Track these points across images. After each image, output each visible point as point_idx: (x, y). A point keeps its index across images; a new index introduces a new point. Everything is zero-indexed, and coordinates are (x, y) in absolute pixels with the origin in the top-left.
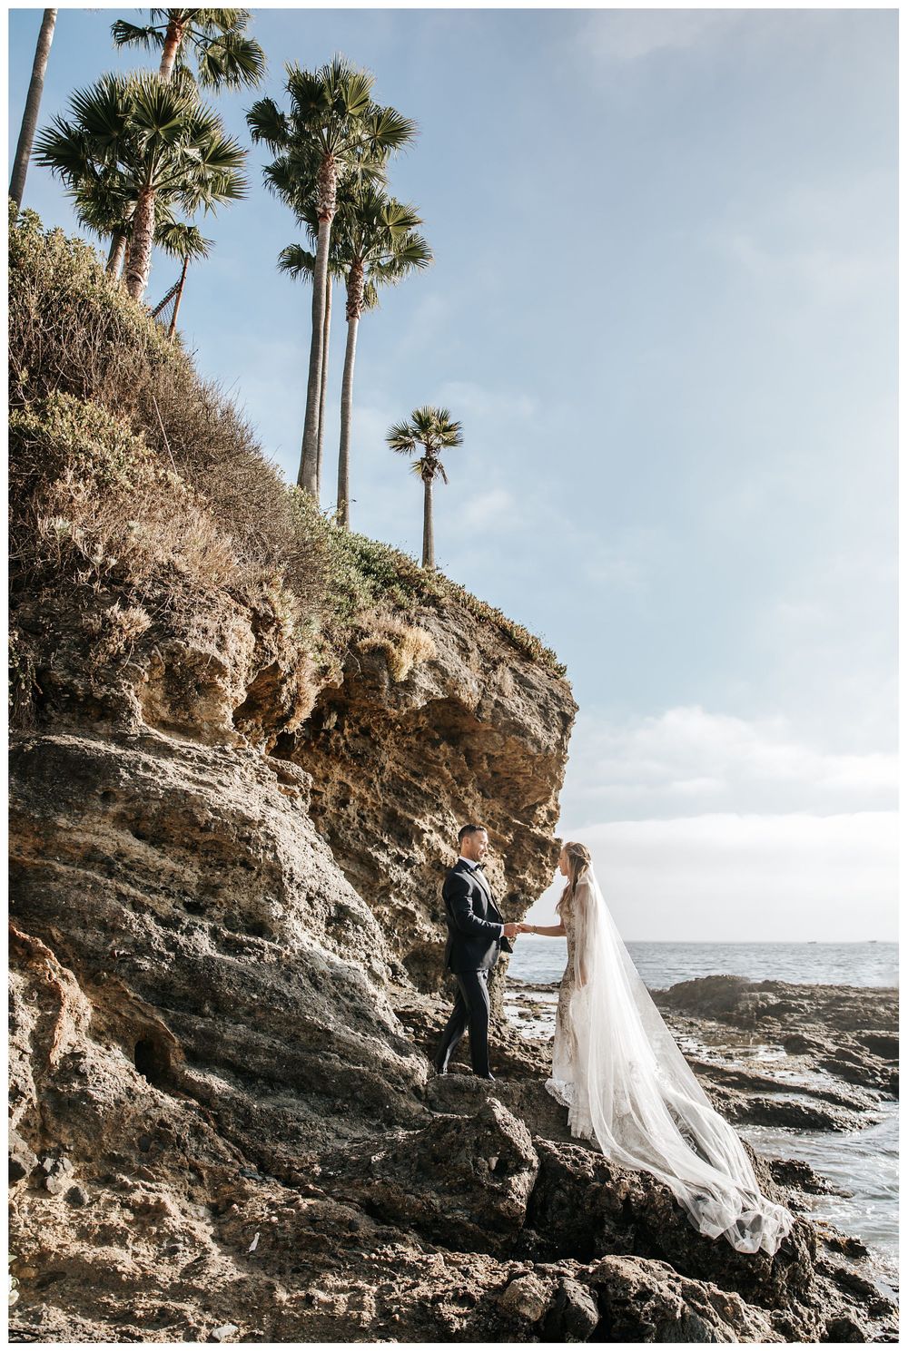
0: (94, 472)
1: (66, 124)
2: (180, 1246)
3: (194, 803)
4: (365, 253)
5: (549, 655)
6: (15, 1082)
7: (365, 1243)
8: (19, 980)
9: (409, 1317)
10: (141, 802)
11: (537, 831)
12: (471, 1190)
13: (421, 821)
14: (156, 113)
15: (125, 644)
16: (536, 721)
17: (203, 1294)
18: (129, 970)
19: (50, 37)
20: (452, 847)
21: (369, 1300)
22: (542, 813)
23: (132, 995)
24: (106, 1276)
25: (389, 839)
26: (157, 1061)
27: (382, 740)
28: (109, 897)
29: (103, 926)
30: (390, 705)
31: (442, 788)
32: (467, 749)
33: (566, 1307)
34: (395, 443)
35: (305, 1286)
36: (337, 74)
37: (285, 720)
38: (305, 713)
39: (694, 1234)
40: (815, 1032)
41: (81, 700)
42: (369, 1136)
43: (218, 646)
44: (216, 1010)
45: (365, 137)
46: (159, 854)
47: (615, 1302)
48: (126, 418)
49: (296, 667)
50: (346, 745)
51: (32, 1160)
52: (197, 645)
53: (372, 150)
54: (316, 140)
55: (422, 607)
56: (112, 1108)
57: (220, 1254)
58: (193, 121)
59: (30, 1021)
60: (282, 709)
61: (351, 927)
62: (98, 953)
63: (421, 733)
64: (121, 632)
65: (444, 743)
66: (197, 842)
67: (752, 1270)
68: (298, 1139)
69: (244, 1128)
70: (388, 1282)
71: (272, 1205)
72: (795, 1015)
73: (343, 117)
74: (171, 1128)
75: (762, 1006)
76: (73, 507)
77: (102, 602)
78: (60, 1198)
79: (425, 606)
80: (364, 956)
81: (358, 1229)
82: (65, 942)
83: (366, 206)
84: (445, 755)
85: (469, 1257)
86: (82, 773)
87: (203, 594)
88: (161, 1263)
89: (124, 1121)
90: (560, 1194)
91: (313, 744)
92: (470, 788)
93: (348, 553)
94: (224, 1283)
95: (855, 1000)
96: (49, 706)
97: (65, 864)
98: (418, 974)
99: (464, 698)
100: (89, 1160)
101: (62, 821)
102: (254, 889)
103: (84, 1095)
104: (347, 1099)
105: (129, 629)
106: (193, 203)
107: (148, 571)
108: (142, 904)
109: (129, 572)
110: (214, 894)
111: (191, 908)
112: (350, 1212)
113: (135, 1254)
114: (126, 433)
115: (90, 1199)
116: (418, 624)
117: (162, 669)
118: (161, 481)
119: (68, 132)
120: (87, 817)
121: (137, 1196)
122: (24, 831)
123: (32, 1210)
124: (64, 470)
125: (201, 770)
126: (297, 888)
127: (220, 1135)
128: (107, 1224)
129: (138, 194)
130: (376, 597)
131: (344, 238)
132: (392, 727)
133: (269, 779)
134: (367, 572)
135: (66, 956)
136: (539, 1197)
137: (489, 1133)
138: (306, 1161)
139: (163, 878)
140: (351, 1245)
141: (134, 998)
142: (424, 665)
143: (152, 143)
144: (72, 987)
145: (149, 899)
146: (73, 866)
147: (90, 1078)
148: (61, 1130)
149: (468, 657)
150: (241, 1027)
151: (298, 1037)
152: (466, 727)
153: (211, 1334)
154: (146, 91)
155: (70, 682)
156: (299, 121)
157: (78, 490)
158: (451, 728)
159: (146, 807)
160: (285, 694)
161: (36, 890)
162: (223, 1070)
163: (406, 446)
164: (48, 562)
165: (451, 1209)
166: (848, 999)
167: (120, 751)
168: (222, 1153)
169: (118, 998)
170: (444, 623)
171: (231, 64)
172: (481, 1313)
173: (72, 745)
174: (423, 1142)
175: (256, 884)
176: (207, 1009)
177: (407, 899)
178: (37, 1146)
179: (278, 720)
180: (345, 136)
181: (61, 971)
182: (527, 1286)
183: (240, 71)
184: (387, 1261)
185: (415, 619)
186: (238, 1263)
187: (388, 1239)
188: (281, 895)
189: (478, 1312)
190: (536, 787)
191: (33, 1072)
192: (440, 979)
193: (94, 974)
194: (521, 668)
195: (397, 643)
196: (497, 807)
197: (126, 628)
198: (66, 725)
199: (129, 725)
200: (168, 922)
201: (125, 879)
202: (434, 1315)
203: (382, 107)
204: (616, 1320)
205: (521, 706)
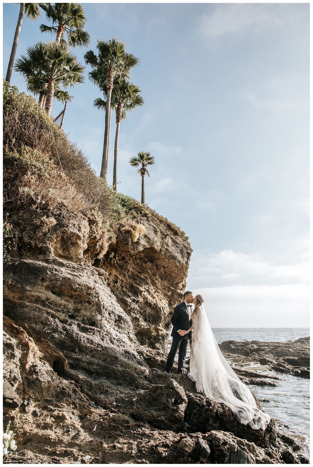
0: (37, 172)
1: (25, 58)
2: (70, 429)
3: (72, 282)
4: (122, 101)
5: (183, 233)
6: (14, 375)
7: (132, 428)
8: (15, 341)
9: (148, 452)
10: (54, 282)
11: (179, 291)
12: (166, 410)
13: (141, 288)
14: (55, 55)
15: (48, 229)
16: (179, 255)
17: (79, 445)
18: (51, 337)
19: (20, 29)
20: (151, 296)
21: (134, 446)
22: (180, 285)
23: (52, 346)
24: (46, 440)
25: (131, 294)
26: (60, 368)
27: (129, 261)
28: (44, 313)
29: (42, 323)
30: (132, 249)
31: (148, 277)
32: (156, 264)
33: (200, 447)
34: (132, 163)
35: (113, 442)
36: (114, 43)
37: (98, 254)
38: (104, 252)
39: (239, 423)
40: (270, 357)
41: (33, 248)
42: (131, 392)
43: (78, 230)
44: (80, 351)
45: (123, 63)
46: (60, 299)
47: (215, 446)
48: (47, 155)
49: (102, 237)
50: (117, 263)
51: (21, 401)
52: (72, 230)
53: (125, 68)
54: (107, 64)
55: (142, 217)
56: (46, 384)
57: (84, 432)
58: (67, 57)
59: (19, 355)
60: (97, 251)
61: (123, 323)
62: (40, 332)
63: (141, 259)
64: (47, 225)
65: (149, 262)
66: (73, 295)
67: (258, 435)
68: (108, 393)
69: (90, 390)
70: (140, 440)
71: (100, 415)
72: (263, 352)
73: (115, 57)
74: (66, 390)
75: (252, 349)
76: (30, 184)
77: (40, 215)
78: (30, 414)
79: (143, 217)
80: (127, 333)
81: (129, 423)
82: (30, 328)
83: (123, 86)
84: (149, 266)
85: (166, 432)
86: (34, 272)
87: (73, 213)
88: (64, 435)
89: (50, 388)
90: (195, 411)
91: (106, 263)
92: (157, 277)
93: (117, 199)
94: (86, 442)
95: (282, 347)
96: (23, 250)
97: (29, 302)
98: (140, 339)
99: (156, 247)
100: (39, 401)
101: (28, 288)
102: (91, 310)
103: (37, 379)
104: (123, 380)
105: (49, 224)
106: (67, 84)
107: (55, 205)
108: (55, 315)
109: (49, 205)
110: (78, 312)
111: (71, 317)
112: (126, 418)
113: (56, 433)
114: (47, 160)
115: (40, 414)
116: (141, 223)
117: (60, 237)
118: (59, 176)
119: (26, 61)
120: (36, 287)
121: (56, 413)
122: (15, 291)
123: (21, 418)
124: (27, 172)
125: (74, 271)
126: (106, 310)
127: (82, 392)
128: (46, 422)
129: (49, 81)
130: (127, 214)
131: (115, 96)
132: (132, 257)
133: (96, 274)
134: (124, 206)
135: (30, 333)
136: (188, 411)
137: (172, 391)
138: (111, 401)
139: (61, 307)
140: (127, 428)
141: (53, 347)
142: (143, 236)
143: (54, 64)
144: (32, 343)
145: (57, 314)
146: (32, 303)
147: (39, 374)
148: (29, 392)
149: (157, 234)
150: (88, 356)
151: (107, 359)
152: (156, 257)
153: (82, 459)
154: (52, 47)
155: (30, 242)
156: (101, 58)
157: (32, 178)
158: (151, 257)
159: (56, 283)
160: (98, 246)
161: (19, 311)
162: (82, 371)
163: (136, 164)
164: (22, 202)
165: (160, 416)
166: (280, 346)
167: (47, 265)
168: (83, 398)
169: (47, 347)
170: (149, 223)
171: (79, 39)
172: (172, 450)
173: (31, 263)
174: (150, 394)
175: (92, 309)
176: (77, 350)
177: (137, 314)
178: (22, 397)
179: (96, 254)
180: (116, 63)
181: (29, 338)
182: (187, 441)
183: (82, 41)
184: (139, 433)
185: (140, 221)
186: (90, 435)
187: (139, 426)
188: (100, 313)
189: (170, 450)
190: (179, 277)
191: (20, 372)
192: (147, 341)
193: (39, 339)
194: (174, 237)
195: (134, 229)
196: (166, 283)
197: (48, 224)
198: (29, 256)
199: (49, 256)
200: (63, 322)
201: (49, 307)
202: (156, 451)
203: (128, 54)
204: (216, 452)
205: (174, 250)
